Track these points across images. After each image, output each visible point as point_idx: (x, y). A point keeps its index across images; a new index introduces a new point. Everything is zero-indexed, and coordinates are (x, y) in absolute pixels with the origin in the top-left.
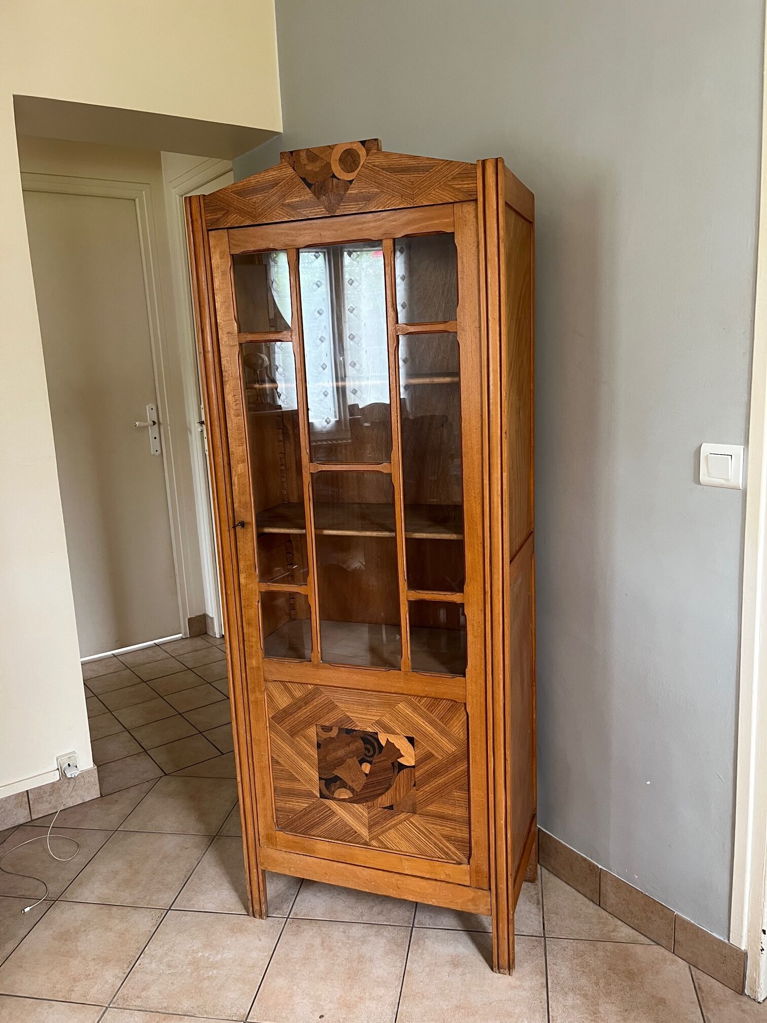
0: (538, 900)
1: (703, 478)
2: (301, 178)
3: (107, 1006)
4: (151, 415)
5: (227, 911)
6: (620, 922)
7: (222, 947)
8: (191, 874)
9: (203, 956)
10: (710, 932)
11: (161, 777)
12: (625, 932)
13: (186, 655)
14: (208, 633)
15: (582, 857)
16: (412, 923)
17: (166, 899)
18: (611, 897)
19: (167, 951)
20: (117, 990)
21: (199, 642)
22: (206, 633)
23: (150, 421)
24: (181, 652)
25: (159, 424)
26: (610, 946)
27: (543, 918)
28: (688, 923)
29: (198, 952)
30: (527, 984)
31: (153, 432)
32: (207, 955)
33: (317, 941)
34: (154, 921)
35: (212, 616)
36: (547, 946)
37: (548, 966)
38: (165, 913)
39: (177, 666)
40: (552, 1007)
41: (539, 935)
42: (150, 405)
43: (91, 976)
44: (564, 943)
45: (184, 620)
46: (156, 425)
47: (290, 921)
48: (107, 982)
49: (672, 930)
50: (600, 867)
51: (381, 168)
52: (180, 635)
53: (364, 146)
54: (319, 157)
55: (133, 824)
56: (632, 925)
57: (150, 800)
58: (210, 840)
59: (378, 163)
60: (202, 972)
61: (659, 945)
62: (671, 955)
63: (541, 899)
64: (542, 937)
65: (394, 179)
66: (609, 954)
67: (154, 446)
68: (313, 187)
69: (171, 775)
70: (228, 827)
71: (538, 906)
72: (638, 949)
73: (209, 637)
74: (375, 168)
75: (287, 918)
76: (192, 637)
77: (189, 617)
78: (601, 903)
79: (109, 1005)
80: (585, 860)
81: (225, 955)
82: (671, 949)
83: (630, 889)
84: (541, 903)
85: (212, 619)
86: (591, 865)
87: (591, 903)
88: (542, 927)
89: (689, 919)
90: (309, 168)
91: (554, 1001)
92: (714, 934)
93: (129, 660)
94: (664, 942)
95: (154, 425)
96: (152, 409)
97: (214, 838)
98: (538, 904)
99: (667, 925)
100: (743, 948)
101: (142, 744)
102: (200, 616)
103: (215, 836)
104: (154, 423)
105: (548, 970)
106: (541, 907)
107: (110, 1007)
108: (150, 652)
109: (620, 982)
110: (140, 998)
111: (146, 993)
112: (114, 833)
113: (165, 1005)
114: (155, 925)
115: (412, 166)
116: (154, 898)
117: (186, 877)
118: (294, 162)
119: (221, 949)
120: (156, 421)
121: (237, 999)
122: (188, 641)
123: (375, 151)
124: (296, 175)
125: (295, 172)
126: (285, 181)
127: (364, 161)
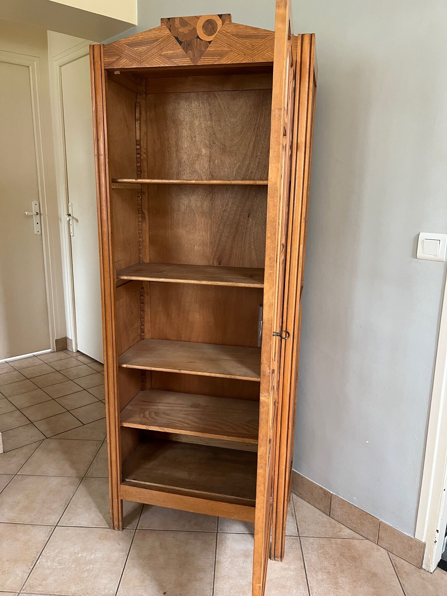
0: (292, 513)
1: (419, 254)
2: (175, 37)
3: (19, 592)
4: (35, 209)
5: (96, 526)
6: (343, 526)
7: (94, 549)
8: (70, 502)
9: (82, 556)
10: (402, 532)
11: (44, 439)
12: (346, 532)
13: (55, 362)
14: (68, 349)
15: (320, 486)
16: (216, 530)
17: (53, 519)
18: (337, 510)
19: (57, 554)
20: (25, 581)
21: (62, 355)
22: (67, 349)
23: (35, 212)
24: (51, 360)
25: (40, 214)
26: (339, 541)
27: (297, 524)
28: (389, 526)
29: (78, 554)
30: (292, 567)
31: (36, 219)
32: (84, 555)
33: (157, 544)
34: (47, 534)
35: (71, 339)
36: (302, 542)
37: (304, 555)
38: (54, 528)
39: (50, 369)
40: (309, 581)
41: (295, 535)
42: (35, 201)
43: (6, 572)
44: (311, 540)
45: (53, 341)
46: (39, 215)
47: (138, 532)
48: (17, 575)
49: (378, 531)
50: (331, 493)
51: (232, 35)
52: (50, 350)
53: (221, 18)
54: (188, 23)
55: (27, 470)
56: (350, 528)
57: (37, 454)
58: (80, 480)
59: (230, 31)
60: (82, 567)
61: (368, 539)
62: (375, 546)
63: (294, 513)
64: (298, 536)
65: (241, 43)
66: (339, 546)
67: (36, 228)
68: (183, 44)
69: (51, 438)
70: (91, 471)
71: (293, 517)
72: (356, 542)
73: (69, 351)
74: (227, 34)
75: (136, 530)
76: (57, 351)
77: (56, 339)
78: (331, 514)
79: (20, 591)
80: (321, 488)
81: (96, 555)
82: (376, 542)
83: (351, 506)
84: (294, 515)
85: (71, 340)
86: (325, 491)
87: (324, 515)
88: (297, 530)
89: (389, 524)
90: (181, 30)
91: (310, 577)
92: (405, 533)
93: (17, 365)
94: (371, 538)
95: (37, 215)
96: (36, 204)
97: (83, 479)
98: (293, 516)
99: (374, 528)
100: (423, 541)
101: (30, 419)
102: (63, 338)
103: (83, 478)
104: (37, 213)
105: (304, 557)
106: (295, 517)
107: (21, 593)
108: (30, 360)
109: (349, 563)
110: (42, 585)
111: (45, 582)
112: (15, 476)
113: (59, 590)
114: (48, 536)
115: (253, 34)
116: (46, 518)
117: (66, 504)
118: (171, 25)
119: (94, 551)
120: (39, 213)
121: (107, 584)
122: (55, 354)
123: (229, 22)
124: (171, 34)
125: (170, 33)
126: (163, 38)
127: (220, 28)
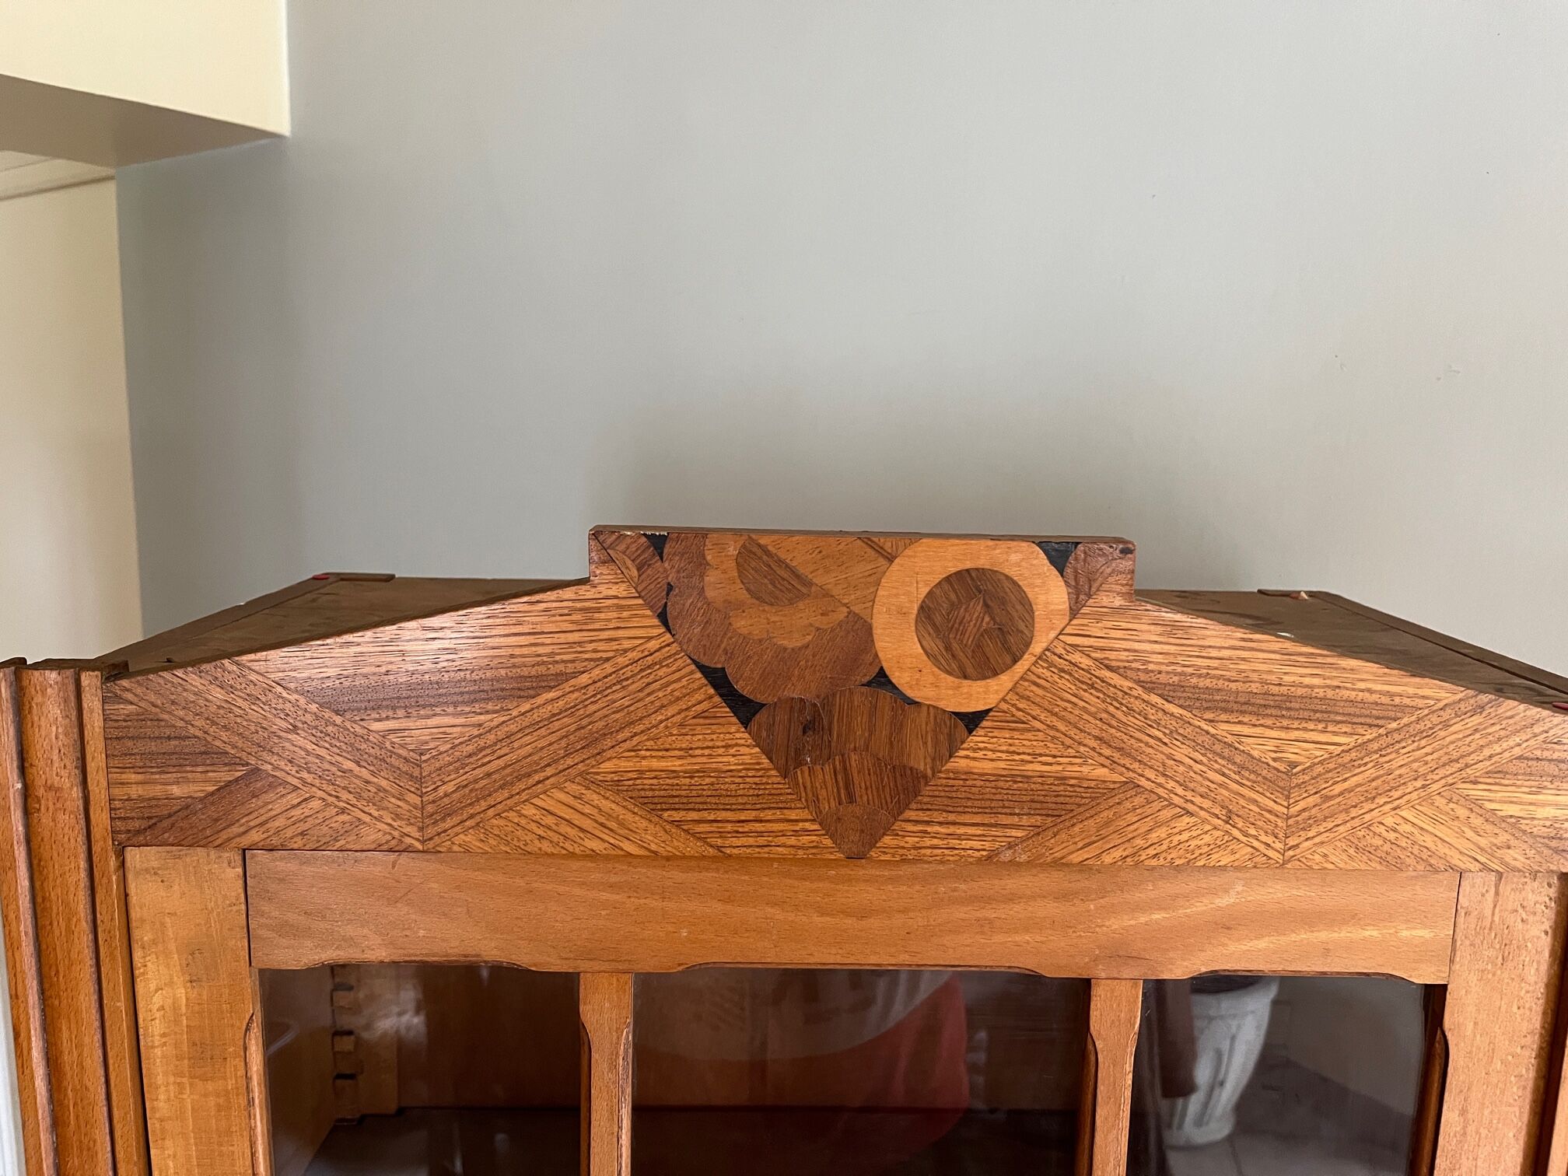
2: (702, 668)
51: (1138, 682)
53: (1057, 563)
54: (809, 584)
59: (1124, 655)
65: (1204, 738)
68: (761, 717)
74: (1106, 674)
90: (749, 623)
115: (1300, 691)
118: (670, 588)
123: (1118, 602)
124: (675, 647)
125: (668, 637)
126: (609, 667)
127: (1053, 635)
